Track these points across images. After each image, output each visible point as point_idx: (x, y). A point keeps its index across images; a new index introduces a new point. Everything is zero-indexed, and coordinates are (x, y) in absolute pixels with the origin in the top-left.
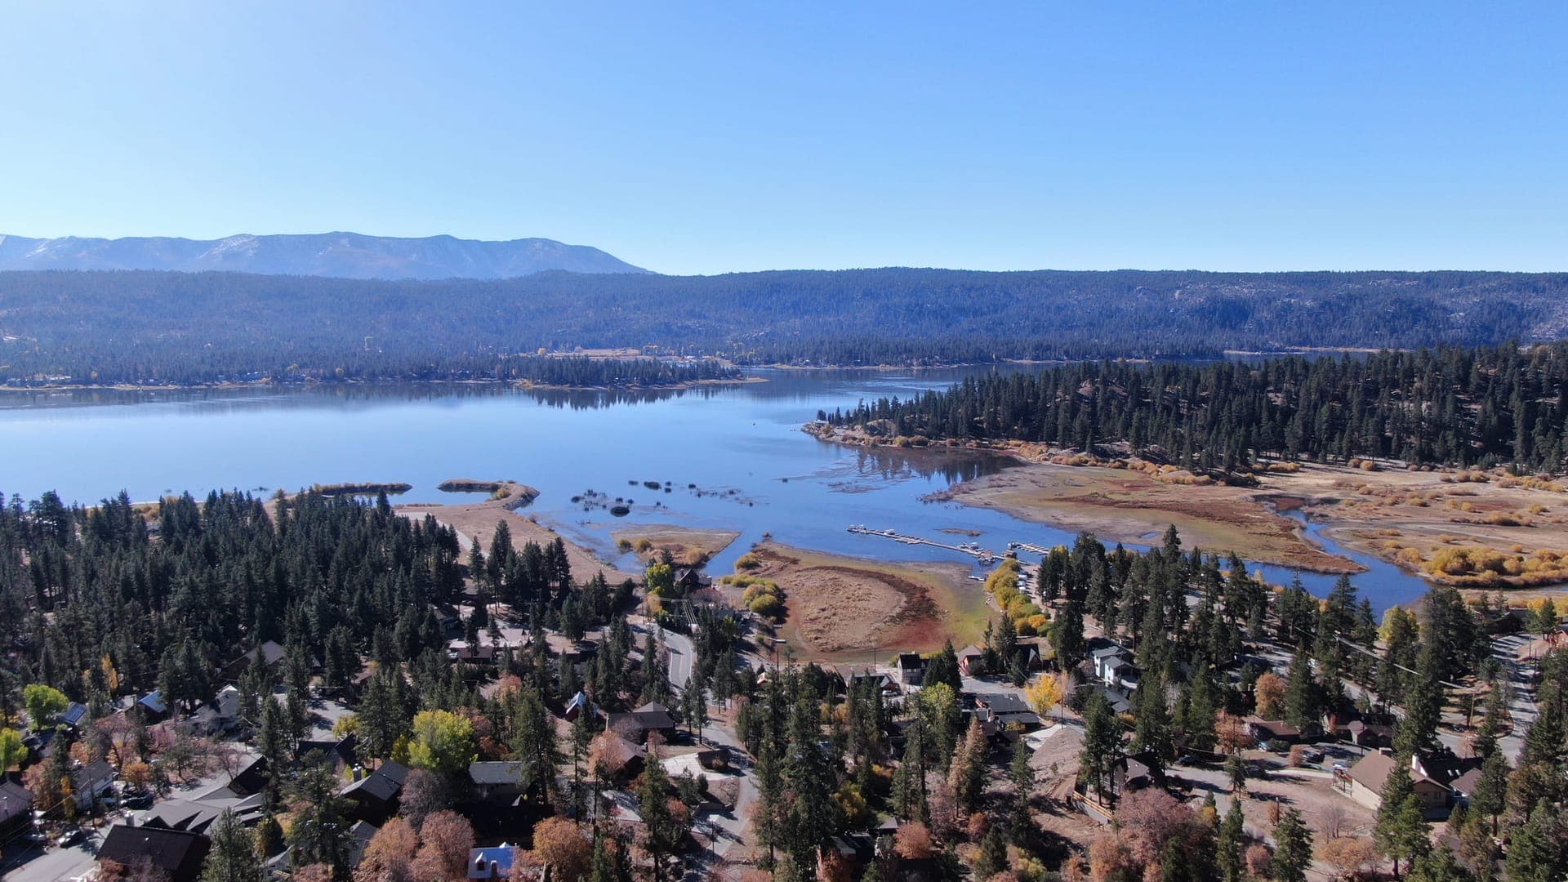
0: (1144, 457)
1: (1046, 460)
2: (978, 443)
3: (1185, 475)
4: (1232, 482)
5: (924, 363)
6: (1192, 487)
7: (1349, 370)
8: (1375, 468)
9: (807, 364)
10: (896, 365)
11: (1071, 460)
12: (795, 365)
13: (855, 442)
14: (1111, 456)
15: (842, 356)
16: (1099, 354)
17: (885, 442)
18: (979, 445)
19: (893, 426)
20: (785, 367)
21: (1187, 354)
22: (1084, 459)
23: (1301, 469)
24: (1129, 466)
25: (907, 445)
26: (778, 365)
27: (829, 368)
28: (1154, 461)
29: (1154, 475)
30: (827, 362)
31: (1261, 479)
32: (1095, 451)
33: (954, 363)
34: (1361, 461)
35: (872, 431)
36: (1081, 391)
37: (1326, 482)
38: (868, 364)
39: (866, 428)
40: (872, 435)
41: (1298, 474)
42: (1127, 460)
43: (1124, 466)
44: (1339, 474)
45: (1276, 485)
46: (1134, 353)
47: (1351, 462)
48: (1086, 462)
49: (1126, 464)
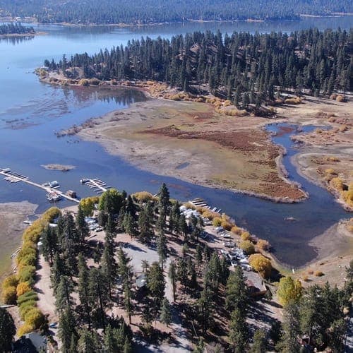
0: (216, 95)
1: (161, 96)
2: (128, 83)
3: (233, 109)
4: (259, 114)
5: (144, 23)
6: (234, 118)
7: (339, 38)
8: (344, 100)
9: (79, 23)
10: (129, 23)
11: (174, 97)
12: (72, 23)
13: (56, 83)
14: (198, 93)
15: (99, 19)
16: (238, 17)
17: (74, 83)
18: (129, 84)
19: (81, 72)
20: (68, 24)
21: (282, 18)
22: (182, 96)
23: (303, 101)
24: (207, 101)
25: (86, 84)
26: (64, 23)
27: (91, 25)
28: (221, 97)
29: (216, 109)
30: (90, 21)
31: (279, 110)
32: (188, 90)
33: (161, 22)
34: (337, 96)
35: (68, 75)
36: (192, 49)
37: (314, 111)
38: (113, 23)
39: (65, 73)
40: (68, 77)
41: (301, 105)
42: (206, 97)
43: (204, 100)
44: (324, 105)
45: (285, 115)
46: (256, 17)
47: (331, 97)
48: (183, 97)
49: (205, 99)
